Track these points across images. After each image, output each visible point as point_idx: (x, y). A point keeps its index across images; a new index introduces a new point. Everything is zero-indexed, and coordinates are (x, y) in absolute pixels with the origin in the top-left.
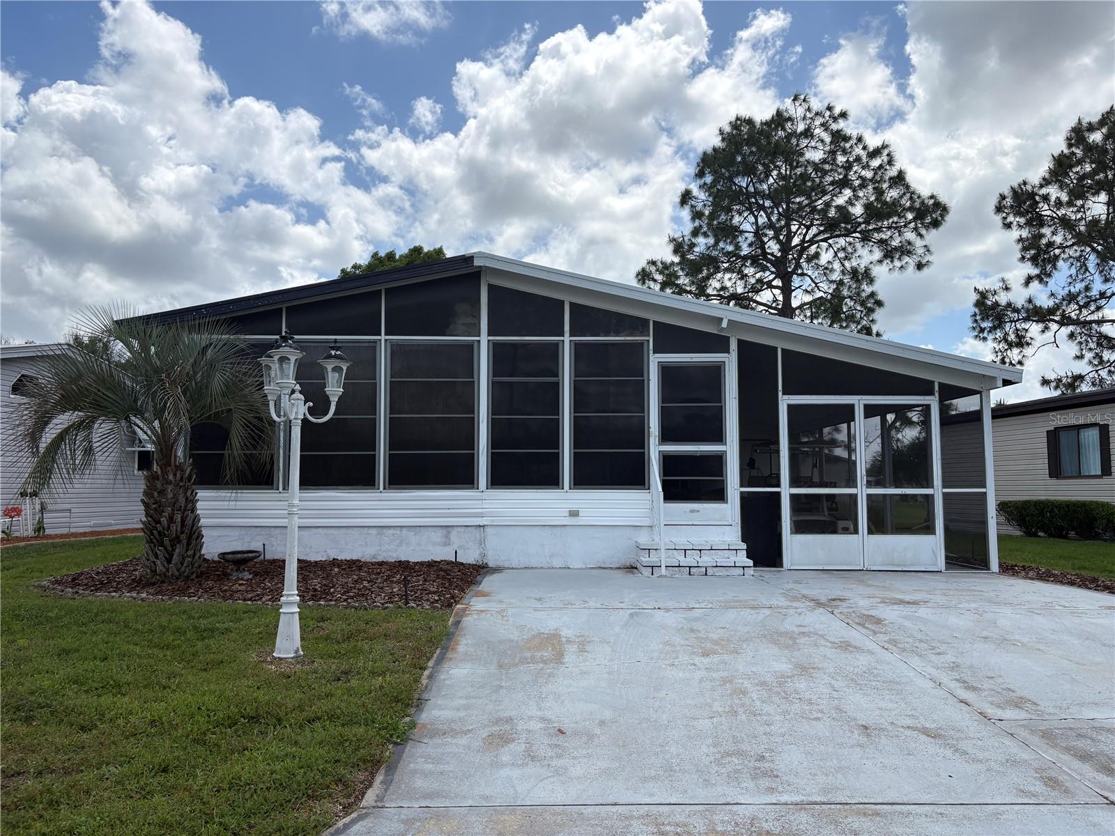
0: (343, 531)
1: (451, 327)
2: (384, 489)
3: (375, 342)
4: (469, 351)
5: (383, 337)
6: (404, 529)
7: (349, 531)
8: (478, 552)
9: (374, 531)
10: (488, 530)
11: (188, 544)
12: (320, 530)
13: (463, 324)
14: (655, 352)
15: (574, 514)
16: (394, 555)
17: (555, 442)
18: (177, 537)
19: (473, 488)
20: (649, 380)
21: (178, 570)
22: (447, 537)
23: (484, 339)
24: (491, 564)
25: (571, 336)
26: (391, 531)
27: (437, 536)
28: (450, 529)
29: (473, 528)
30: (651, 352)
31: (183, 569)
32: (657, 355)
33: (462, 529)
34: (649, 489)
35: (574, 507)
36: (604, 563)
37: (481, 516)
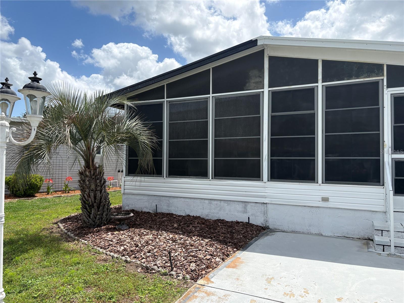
0: (192, 200)
1: (247, 85)
2: (212, 179)
3: (207, 98)
4: (257, 98)
5: (211, 95)
6: (222, 202)
7: (195, 200)
8: (263, 219)
9: (207, 202)
10: (269, 206)
11: (98, 208)
12: (182, 199)
13: (253, 83)
14: (388, 87)
15: (325, 199)
16: (217, 215)
17: (312, 152)
18: (93, 204)
19: (259, 180)
20: (383, 107)
21: (94, 221)
22: (245, 208)
23: (266, 90)
24: (271, 227)
25: (323, 82)
26: (216, 202)
27: (239, 207)
28: (246, 203)
29: (260, 205)
30: (385, 87)
31: (96, 221)
32: (390, 89)
33: (254, 204)
34: (383, 185)
35: (325, 195)
36: (348, 234)
37: (265, 197)
